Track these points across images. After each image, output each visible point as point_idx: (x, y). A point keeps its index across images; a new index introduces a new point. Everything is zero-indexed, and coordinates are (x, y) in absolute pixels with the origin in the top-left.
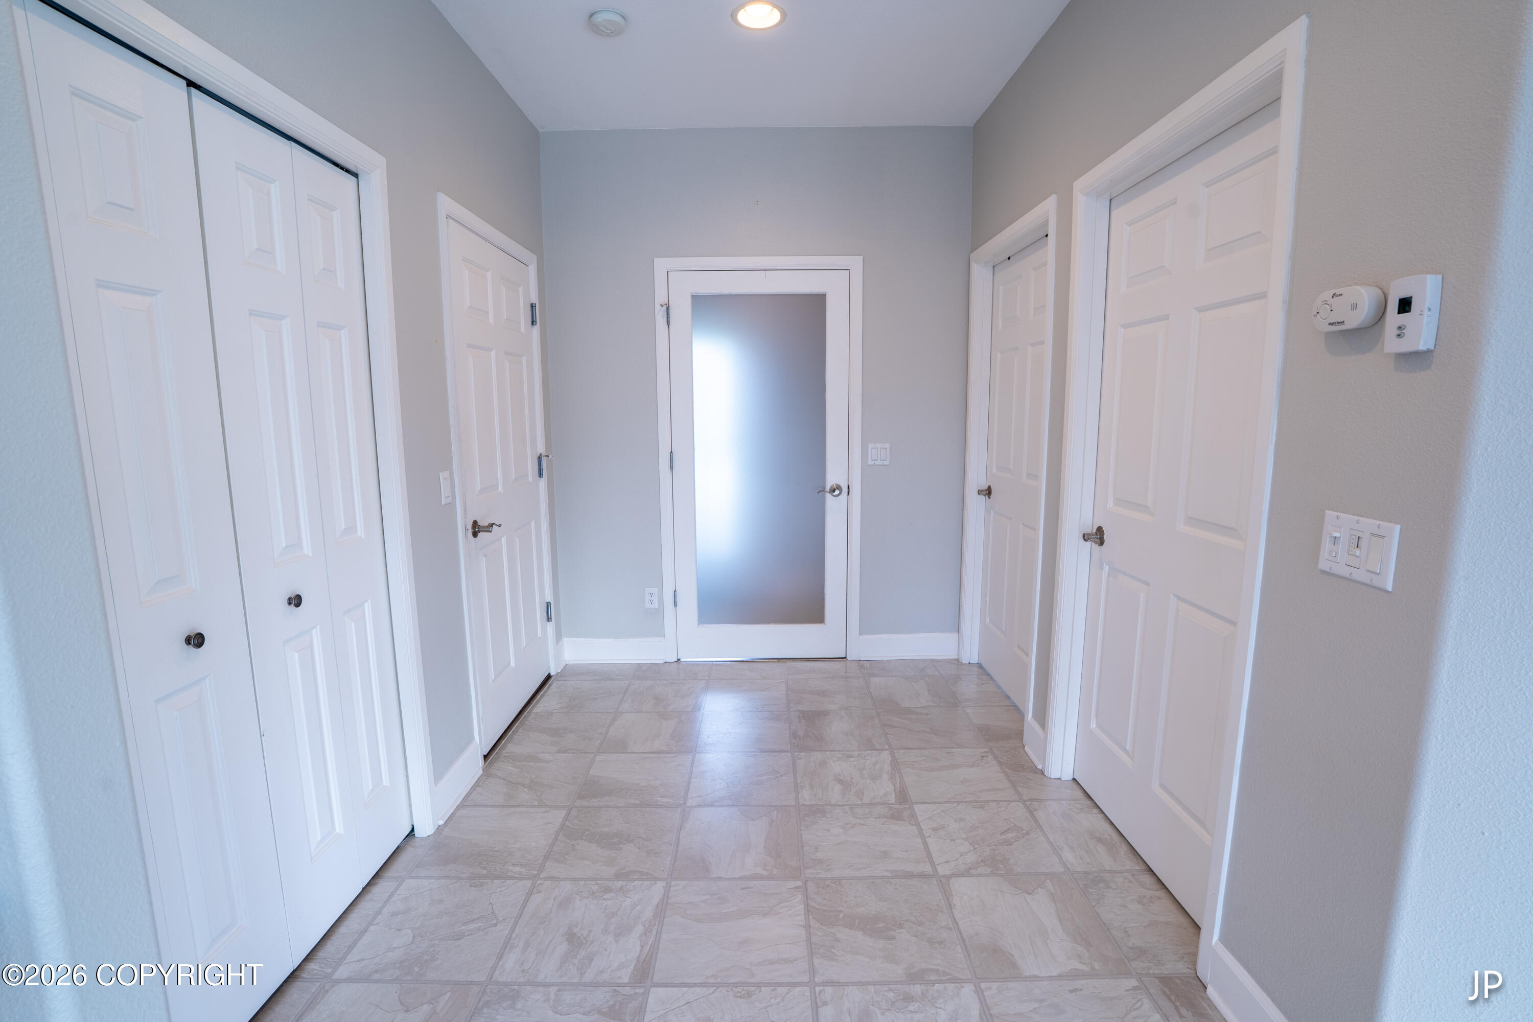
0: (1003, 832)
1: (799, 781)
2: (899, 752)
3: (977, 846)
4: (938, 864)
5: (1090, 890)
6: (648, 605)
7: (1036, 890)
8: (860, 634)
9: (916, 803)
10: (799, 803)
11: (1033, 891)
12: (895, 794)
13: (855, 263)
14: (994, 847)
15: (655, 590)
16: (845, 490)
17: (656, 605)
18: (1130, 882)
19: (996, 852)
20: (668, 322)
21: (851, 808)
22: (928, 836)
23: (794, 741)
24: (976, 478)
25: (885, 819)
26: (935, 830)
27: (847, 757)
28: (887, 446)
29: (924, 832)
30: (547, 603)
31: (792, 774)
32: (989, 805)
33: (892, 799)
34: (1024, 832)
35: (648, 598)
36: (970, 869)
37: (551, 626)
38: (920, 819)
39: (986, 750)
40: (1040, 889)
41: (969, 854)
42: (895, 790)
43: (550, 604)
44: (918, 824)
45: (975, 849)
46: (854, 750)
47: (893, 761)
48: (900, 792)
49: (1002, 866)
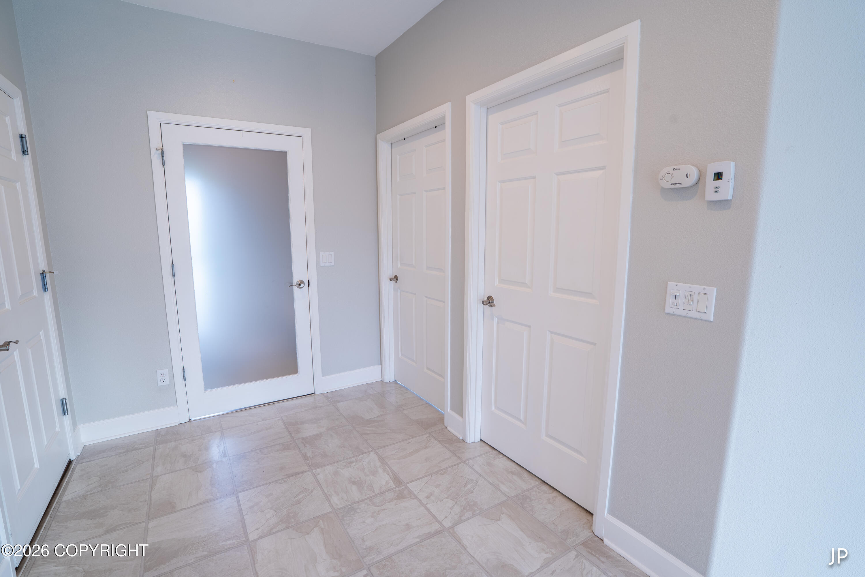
0: (465, 486)
1: (326, 492)
2: (380, 451)
3: (456, 500)
4: (442, 521)
5: (525, 505)
6: (160, 383)
7: (501, 517)
8: (323, 376)
9: (408, 483)
10: (334, 509)
11: (500, 518)
12: (392, 481)
13: (307, 133)
14: (465, 497)
15: (166, 371)
16: (306, 283)
17: (167, 382)
18: (539, 493)
19: (468, 500)
20: (163, 163)
21: (370, 500)
22: (426, 503)
23: (308, 462)
24: (387, 271)
25: (395, 501)
26: (428, 497)
27: (349, 463)
28: (332, 253)
29: (422, 501)
30: (62, 400)
31: (319, 487)
32: (448, 470)
33: (392, 485)
34: (475, 481)
35: (160, 378)
36: (460, 517)
37: (67, 419)
38: (416, 493)
39: (428, 435)
40: (502, 515)
41: (455, 507)
42: (390, 478)
43: (66, 400)
44: (416, 497)
45: (456, 502)
46: (351, 458)
47: (380, 458)
48: (394, 478)
49: (476, 508)
